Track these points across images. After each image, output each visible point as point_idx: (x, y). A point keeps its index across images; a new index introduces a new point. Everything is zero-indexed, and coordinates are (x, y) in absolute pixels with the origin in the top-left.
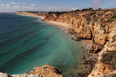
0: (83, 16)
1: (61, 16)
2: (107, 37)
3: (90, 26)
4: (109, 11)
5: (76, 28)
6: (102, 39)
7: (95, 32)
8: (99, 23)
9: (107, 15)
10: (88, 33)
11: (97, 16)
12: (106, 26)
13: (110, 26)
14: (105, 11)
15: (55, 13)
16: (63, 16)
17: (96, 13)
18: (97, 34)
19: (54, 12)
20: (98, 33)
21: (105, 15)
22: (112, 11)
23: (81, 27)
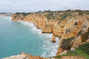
0: (44, 16)
1: (27, 16)
3: (50, 23)
4: (61, 13)
5: (40, 25)
6: (59, 32)
8: (56, 20)
9: (60, 15)
10: (49, 28)
11: (54, 16)
12: (61, 23)
13: (63, 23)
14: (59, 13)
15: (21, 14)
16: (29, 16)
17: (53, 14)
20: (56, 28)
22: (63, 12)
23: (44, 24)
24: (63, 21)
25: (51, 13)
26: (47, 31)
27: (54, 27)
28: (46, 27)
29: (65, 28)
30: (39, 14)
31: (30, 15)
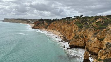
0: (74, 23)
1: (52, 24)
2: (101, 45)
3: (82, 33)
4: (100, 19)
5: (68, 36)
6: (95, 46)
7: (88, 40)
8: (91, 30)
9: (97, 22)
10: (80, 41)
11: (89, 23)
12: (98, 34)
13: (102, 33)
14: (96, 19)
16: (54, 24)
17: (87, 20)
18: (90, 42)
19: (45, 19)
20: (91, 40)
21: (96, 22)
22: (103, 18)
23: (73, 35)
24: (103, 31)
25: (84, 20)
26: (77, 44)
27: (87, 38)
28: (76, 39)
29: (105, 42)
30: (68, 20)
31: (55, 22)
